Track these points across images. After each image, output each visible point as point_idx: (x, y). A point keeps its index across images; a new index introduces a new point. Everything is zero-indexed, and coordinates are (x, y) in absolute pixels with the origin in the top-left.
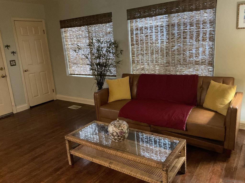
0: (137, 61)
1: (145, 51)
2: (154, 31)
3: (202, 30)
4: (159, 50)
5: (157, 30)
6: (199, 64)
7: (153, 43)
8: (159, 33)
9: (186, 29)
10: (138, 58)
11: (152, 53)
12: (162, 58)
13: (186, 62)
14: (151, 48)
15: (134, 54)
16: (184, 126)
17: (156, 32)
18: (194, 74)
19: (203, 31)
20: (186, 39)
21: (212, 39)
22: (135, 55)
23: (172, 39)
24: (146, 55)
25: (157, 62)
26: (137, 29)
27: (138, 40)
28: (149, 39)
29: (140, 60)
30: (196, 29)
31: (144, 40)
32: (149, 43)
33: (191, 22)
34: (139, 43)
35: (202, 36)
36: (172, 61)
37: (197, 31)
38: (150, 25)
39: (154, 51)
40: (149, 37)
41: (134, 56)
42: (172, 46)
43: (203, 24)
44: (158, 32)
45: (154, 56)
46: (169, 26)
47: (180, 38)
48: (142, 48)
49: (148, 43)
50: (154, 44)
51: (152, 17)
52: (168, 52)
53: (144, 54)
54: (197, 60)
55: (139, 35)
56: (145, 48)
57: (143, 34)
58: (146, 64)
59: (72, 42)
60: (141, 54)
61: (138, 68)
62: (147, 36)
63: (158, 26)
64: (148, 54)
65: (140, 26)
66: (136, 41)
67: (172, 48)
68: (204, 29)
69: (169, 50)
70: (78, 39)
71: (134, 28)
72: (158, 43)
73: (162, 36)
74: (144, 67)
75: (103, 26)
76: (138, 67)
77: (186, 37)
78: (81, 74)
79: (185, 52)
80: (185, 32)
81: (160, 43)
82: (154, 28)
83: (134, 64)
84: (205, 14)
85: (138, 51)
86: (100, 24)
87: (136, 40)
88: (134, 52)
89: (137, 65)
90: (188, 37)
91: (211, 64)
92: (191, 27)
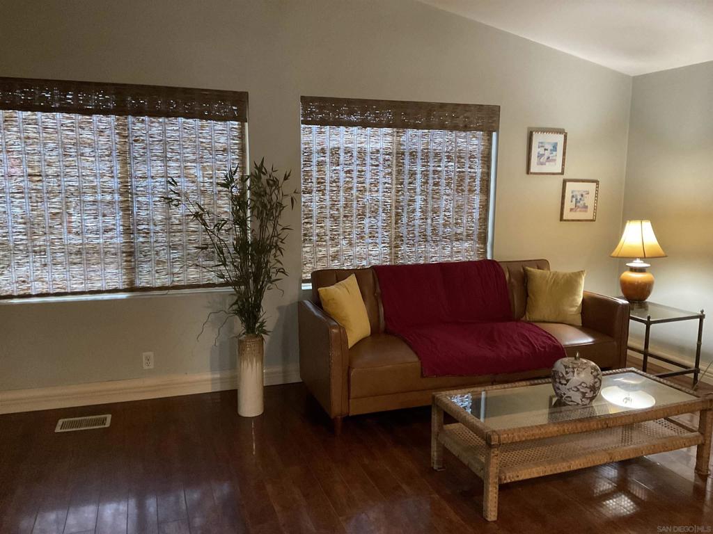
0: (318, 236)
1: (341, 210)
2: (368, 161)
3: (469, 170)
4: (378, 206)
5: (377, 159)
6: (462, 240)
7: (365, 191)
8: (381, 168)
9: (439, 166)
10: (321, 227)
11: (362, 216)
12: (386, 226)
13: (437, 235)
14: (358, 201)
15: (311, 217)
17: (373, 165)
18: (452, 261)
19: (470, 172)
20: (440, 187)
21: (485, 190)
22: (314, 220)
23: (410, 183)
24: (345, 219)
25: (374, 237)
26: (323, 151)
27: (323, 181)
28: (355, 180)
29: (328, 233)
30: (459, 168)
31: (342, 180)
32: (355, 189)
33: (448, 152)
34: (328, 188)
35: (469, 183)
36: (408, 234)
37: (460, 172)
38: (360, 146)
39: (368, 211)
40: (355, 174)
41: (311, 223)
42: (410, 201)
43: (470, 158)
44: (377, 166)
45: (366, 221)
46: (404, 155)
47: (428, 183)
48: (336, 201)
49: (351, 188)
50: (367, 194)
51: (365, 128)
52: (400, 213)
53: (339, 217)
54: (459, 231)
55: (327, 168)
56: (342, 203)
57: (338, 165)
58: (344, 242)
59: (32, 167)
60: (332, 216)
61: (320, 255)
62: (349, 172)
63: (378, 151)
64: (352, 216)
65: (333, 144)
66: (319, 183)
67: (409, 205)
68: (472, 168)
69: (403, 209)
70: (71, 159)
71: (315, 148)
72: (377, 191)
73: (387, 176)
74: (337, 251)
75: (202, 126)
76: (321, 251)
77: (438, 182)
79: (436, 213)
80: (437, 171)
81: (381, 190)
82: (369, 154)
83: (306, 245)
84: (474, 139)
85: (322, 208)
87: (318, 179)
88: (310, 211)
89: (318, 246)
90: (443, 182)
91: (483, 239)
92: (449, 162)
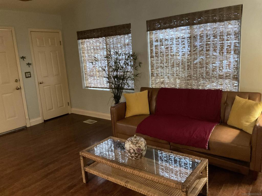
0: (157, 74)
1: (165, 64)
2: (175, 42)
3: (227, 42)
4: (180, 62)
5: (178, 41)
6: (223, 78)
7: (174, 55)
8: (180, 45)
9: (209, 41)
10: (158, 71)
11: (173, 66)
12: (183, 71)
13: (209, 75)
14: (171, 60)
15: (154, 67)
16: (206, 145)
17: (177, 44)
18: (217, 89)
20: (209, 52)
21: (237, 52)
22: (155, 68)
23: (194, 51)
24: (166, 68)
25: (178, 75)
26: (157, 41)
27: (157, 52)
28: (170, 51)
29: (160, 73)
30: (220, 41)
31: (164, 52)
32: (170, 55)
33: (214, 34)
34: (159, 55)
35: (227, 49)
36: (194, 74)
37: (221, 43)
38: (171, 36)
39: (175, 64)
40: (169, 49)
41: (154, 69)
42: (194, 59)
43: (227, 35)
44: (179, 44)
45: (175, 69)
46: (191, 38)
47: (203, 50)
48: (162, 60)
49: (168, 55)
50: (175, 57)
51: (173, 28)
52: (189, 65)
53: (164, 67)
54: (221, 74)
55: (159, 47)
56: (165, 61)
57: (163, 46)
58: (166, 77)
59: (89, 54)
60: (161, 67)
61: (157, 81)
62: (167, 48)
63: (179, 38)
64: (169, 66)
65: (161, 37)
66: (156, 54)
67: (194, 61)
68: (229, 41)
69: (191, 63)
70: (96, 51)
71: (154, 40)
72: (179, 55)
73: (183, 48)
74: (164, 81)
75: (122, 37)
76: (157, 80)
77: (209, 50)
78: (98, 87)
79: (207, 65)
80: (208, 44)
81: (180, 55)
82: (175, 40)
83: (153, 78)
84: (229, 25)
85: (157, 63)
86: (119, 36)
87: (156, 52)
88: (153, 64)
89: (156, 78)
90: (211, 49)
91: (236, 78)
92: (214, 39)
